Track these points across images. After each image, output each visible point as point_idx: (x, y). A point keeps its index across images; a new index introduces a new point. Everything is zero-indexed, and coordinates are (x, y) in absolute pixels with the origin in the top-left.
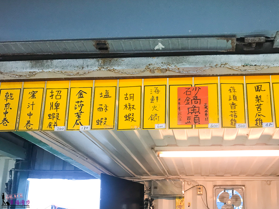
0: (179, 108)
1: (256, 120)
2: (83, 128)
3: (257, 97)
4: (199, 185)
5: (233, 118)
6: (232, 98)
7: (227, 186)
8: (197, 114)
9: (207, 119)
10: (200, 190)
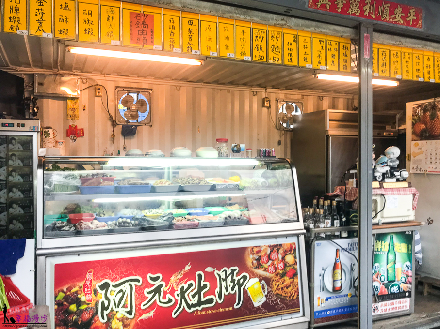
0: (131, 30)
1: (188, 47)
2: (46, 35)
3: (189, 30)
4: (97, 85)
5: (172, 44)
6: (171, 27)
7: (132, 88)
8: (145, 36)
9: (152, 42)
10: (99, 91)
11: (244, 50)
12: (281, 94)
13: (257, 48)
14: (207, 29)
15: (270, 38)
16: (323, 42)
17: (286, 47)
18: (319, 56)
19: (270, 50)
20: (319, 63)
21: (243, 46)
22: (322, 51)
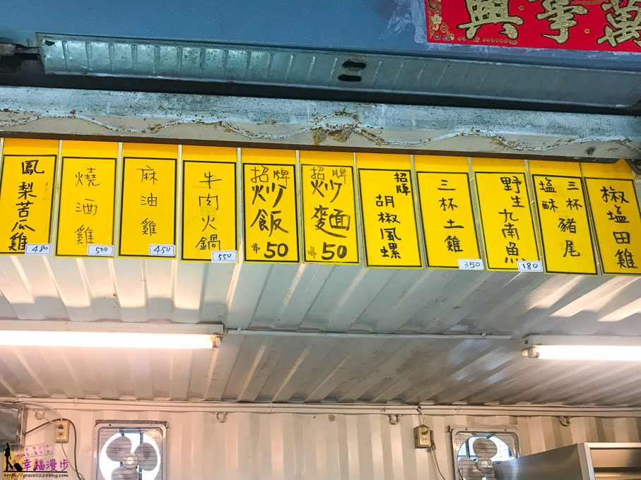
1: (14, 238)
3: (23, 187)
4: (59, 420)
7: (127, 422)
10: (61, 431)
11: (214, 232)
12: (460, 416)
13: (262, 223)
14: (83, 179)
15: (308, 188)
16: (518, 182)
17: (372, 212)
18: (510, 230)
19: (311, 223)
20: (512, 250)
21: (209, 221)
22: (517, 213)
